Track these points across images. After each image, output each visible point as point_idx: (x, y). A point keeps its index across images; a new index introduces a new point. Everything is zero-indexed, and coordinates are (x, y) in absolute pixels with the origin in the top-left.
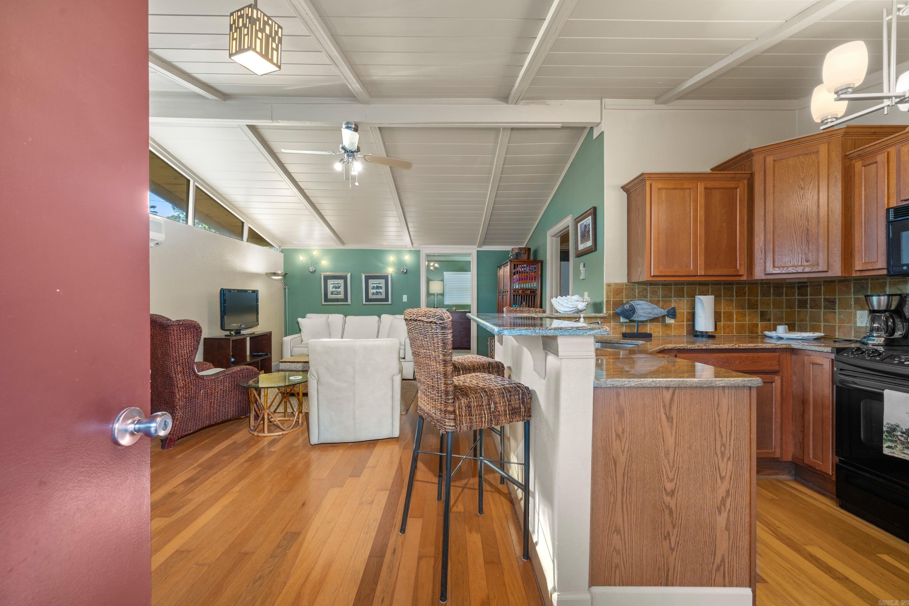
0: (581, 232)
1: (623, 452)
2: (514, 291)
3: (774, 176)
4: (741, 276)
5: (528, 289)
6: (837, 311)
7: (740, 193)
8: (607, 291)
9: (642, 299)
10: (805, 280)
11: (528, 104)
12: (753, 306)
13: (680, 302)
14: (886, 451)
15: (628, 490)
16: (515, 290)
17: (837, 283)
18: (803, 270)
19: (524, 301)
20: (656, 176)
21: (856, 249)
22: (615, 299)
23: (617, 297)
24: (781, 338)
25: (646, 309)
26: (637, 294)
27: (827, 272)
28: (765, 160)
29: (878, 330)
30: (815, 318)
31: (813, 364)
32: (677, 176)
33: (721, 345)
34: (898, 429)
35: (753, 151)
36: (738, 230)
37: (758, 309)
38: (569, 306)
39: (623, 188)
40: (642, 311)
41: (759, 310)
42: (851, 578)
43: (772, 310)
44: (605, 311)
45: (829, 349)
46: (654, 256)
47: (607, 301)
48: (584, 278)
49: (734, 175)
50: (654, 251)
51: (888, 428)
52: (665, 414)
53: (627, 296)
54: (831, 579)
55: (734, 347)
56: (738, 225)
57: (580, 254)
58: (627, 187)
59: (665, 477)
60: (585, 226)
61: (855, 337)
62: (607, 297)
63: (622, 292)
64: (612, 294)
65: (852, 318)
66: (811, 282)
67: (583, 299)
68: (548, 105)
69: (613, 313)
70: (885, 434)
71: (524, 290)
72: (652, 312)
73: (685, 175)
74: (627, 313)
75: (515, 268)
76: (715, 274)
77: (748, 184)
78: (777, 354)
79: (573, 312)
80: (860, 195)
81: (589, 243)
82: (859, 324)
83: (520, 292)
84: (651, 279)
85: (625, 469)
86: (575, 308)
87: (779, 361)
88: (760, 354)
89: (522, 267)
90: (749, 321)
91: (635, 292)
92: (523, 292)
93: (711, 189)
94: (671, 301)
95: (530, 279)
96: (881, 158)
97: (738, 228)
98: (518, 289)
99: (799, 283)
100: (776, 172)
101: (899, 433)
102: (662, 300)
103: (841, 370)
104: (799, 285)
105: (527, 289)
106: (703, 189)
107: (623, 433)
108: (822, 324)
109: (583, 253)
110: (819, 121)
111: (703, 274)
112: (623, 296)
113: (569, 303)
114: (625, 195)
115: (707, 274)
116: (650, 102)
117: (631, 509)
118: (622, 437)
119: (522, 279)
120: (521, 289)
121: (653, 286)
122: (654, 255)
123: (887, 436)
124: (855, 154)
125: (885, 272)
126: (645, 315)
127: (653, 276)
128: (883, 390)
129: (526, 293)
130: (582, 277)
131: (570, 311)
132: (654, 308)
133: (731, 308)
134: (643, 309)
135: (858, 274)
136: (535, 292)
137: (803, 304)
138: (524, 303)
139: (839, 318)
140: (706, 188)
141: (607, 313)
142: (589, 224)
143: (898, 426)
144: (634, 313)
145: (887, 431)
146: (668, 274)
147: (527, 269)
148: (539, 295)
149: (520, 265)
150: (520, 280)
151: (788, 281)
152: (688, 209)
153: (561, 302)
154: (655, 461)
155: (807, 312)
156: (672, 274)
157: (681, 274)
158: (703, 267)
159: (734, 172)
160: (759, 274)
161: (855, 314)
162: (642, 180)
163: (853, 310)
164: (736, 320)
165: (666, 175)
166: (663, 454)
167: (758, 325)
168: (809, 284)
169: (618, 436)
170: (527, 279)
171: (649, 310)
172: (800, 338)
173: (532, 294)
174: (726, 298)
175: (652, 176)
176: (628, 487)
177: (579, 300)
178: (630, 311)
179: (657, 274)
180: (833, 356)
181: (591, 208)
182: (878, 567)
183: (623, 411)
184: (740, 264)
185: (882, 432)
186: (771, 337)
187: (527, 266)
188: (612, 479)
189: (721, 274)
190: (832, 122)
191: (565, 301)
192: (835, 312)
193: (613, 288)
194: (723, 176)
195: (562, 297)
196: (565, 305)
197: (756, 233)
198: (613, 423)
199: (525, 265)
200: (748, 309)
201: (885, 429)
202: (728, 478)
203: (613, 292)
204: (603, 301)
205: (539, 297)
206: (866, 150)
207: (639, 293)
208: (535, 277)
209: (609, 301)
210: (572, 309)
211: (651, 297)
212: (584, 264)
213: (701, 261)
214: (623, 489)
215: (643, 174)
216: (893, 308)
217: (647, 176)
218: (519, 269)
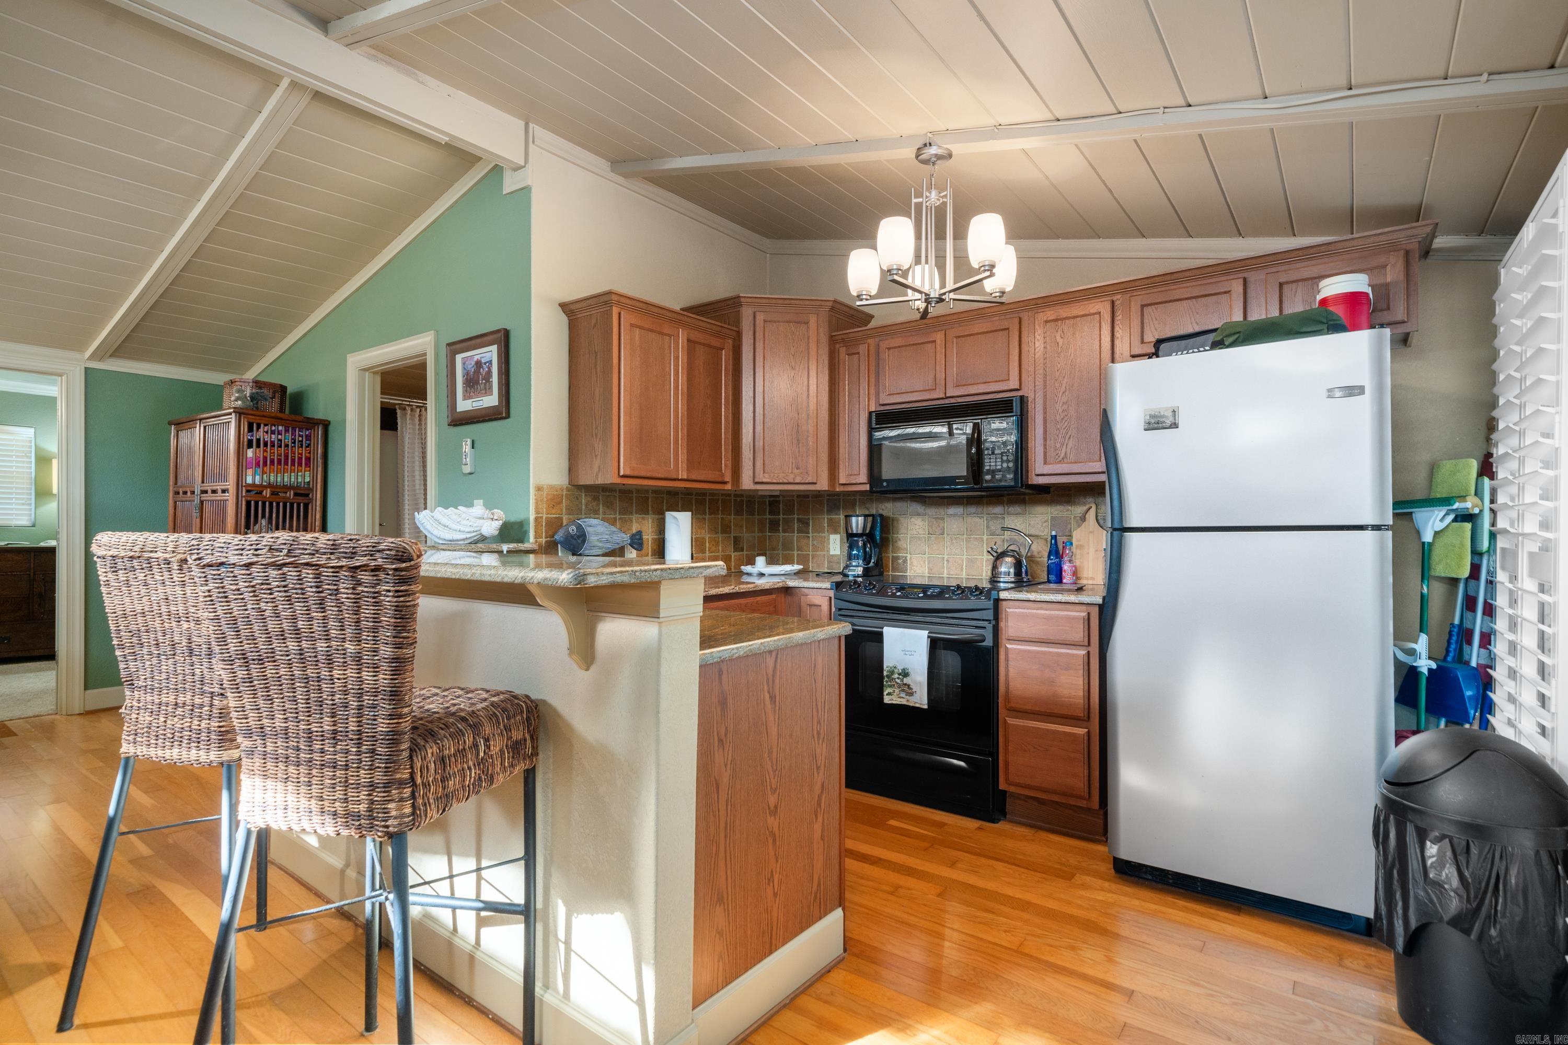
0: (466, 374)
1: (726, 765)
2: (248, 491)
3: (764, 341)
4: (725, 483)
5: (290, 487)
6: (810, 535)
7: (725, 357)
8: (536, 499)
9: (592, 515)
10: (777, 493)
11: (377, 59)
12: (726, 530)
13: (643, 522)
14: (887, 700)
15: (732, 826)
16: (252, 489)
17: (810, 498)
18: (794, 479)
19: (263, 516)
20: (628, 301)
21: (841, 458)
22: (549, 516)
23: (554, 511)
24: (762, 575)
25: (602, 534)
26: (584, 507)
27: (815, 483)
28: (754, 317)
29: (857, 557)
30: (787, 546)
31: (811, 605)
32: (656, 310)
33: (721, 589)
34: (896, 671)
35: (742, 300)
36: (723, 413)
37: (730, 533)
38: (462, 529)
39: (564, 306)
40: (596, 538)
41: (732, 535)
42: (882, 857)
43: (745, 535)
44: (532, 539)
45: (828, 585)
46: (624, 441)
47: (536, 519)
48: (473, 471)
49: (719, 329)
50: (624, 432)
51: (888, 672)
52: (769, 692)
53: (570, 511)
54: (871, 866)
55: (734, 591)
56: (723, 406)
57: (460, 421)
58: (573, 307)
59: (769, 787)
60: (479, 364)
61: (828, 568)
62: (537, 512)
63: (561, 502)
64: (545, 506)
65: (824, 543)
66: (783, 496)
67: (493, 514)
68: (422, 83)
69: (546, 542)
70: (886, 679)
71: (276, 490)
72: (610, 539)
73: (665, 312)
74: (574, 542)
75: (250, 429)
76: (699, 478)
77: (734, 346)
78: (774, 596)
79: (469, 541)
80: (844, 389)
81: (491, 400)
82: (832, 552)
83: (267, 493)
84: (619, 481)
85: (728, 794)
86: (475, 534)
87: (775, 607)
88: (759, 598)
89: (273, 432)
90: (723, 551)
91: (581, 502)
92: (273, 493)
93: (695, 342)
94: (631, 521)
95: (293, 464)
96: (862, 349)
97: (723, 410)
98: (261, 486)
99: (771, 496)
100: (766, 335)
101: (896, 676)
102: (620, 519)
103: (840, 609)
104: (772, 499)
105: (286, 488)
106: (685, 341)
107: (726, 735)
108: (796, 553)
109: (474, 418)
110: (855, 294)
111: (685, 477)
112: (562, 510)
113: (464, 522)
114: (564, 320)
115: (690, 478)
116: (602, 165)
117: (734, 855)
118: (724, 740)
119: (272, 462)
120: (270, 485)
121: (607, 494)
122: (624, 438)
123: (887, 682)
124: (840, 337)
125: (867, 487)
126: (600, 545)
127: (624, 476)
128: (882, 628)
129: (284, 498)
130: (467, 469)
131: (463, 540)
132: (613, 532)
133: (704, 531)
134: (597, 534)
135: (842, 489)
136: (307, 495)
137: (774, 526)
138: (264, 522)
139: (813, 545)
140: (689, 340)
141: (536, 542)
142: (490, 362)
143: (895, 667)
144: (584, 541)
145: (887, 676)
146: (643, 474)
147: (287, 438)
148: (318, 503)
149: (265, 425)
150: (262, 464)
151: (760, 493)
152: (668, 369)
153: (444, 520)
154: (759, 769)
155: (779, 536)
156: (648, 475)
157: (660, 476)
158: (685, 466)
159: (720, 324)
160: (747, 483)
161: (829, 539)
162: (606, 303)
163: (826, 534)
164: (709, 550)
165: (641, 305)
166: (766, 755)
167: (731, 556)
168: (781, 498)
169: (720, 741)
170: (286, 463)
171: (607, 537)
172: (783, 573)
173: (300, 499)
174: (698, 516)
175: (623, 300)
176: (732, 821)
177: (486, 516)
178: (579, 537)
179: (628, 473)
180: (832, 593)
181: (498, 331)
182: (894, 835)
183: (726, 699)
184: (725, 465)
185: (882, 677)
186: (749, 574)
187: (287, 431)
188: (714, 816)
189: (705, 479)
190: (867, 300)
191: (454, 517)
192: (809, 537)
193: (547, 494)
194: (708, 326)
195: (446, 508)
196: (454, 526)
197: (743, 421)
198: (715, 722)
199: (280, 428)
200: (722, 533)
201: (885, 673)
202: (822, 767)
203: (547, 501)
204: (527, 520)
205: (318, 508)
206: (851, 335)
207: (586, 505)
208: (308, 459)
209: (540, 520)
210: (469, 535)
211: (604, 513)
212: (473, 442)
213: (682, 457)
214: (726, 824)
215: (610, 293)
216: (867, 532)
217: (616, 299)
218: (261, 434)
